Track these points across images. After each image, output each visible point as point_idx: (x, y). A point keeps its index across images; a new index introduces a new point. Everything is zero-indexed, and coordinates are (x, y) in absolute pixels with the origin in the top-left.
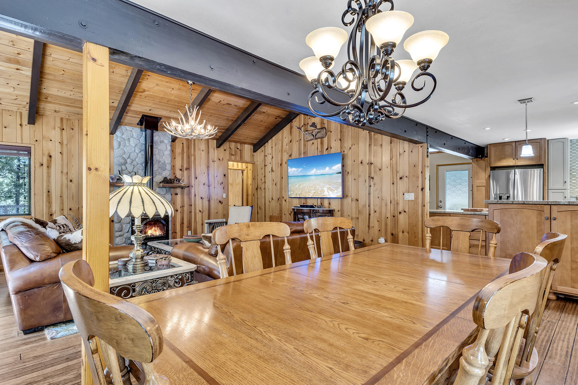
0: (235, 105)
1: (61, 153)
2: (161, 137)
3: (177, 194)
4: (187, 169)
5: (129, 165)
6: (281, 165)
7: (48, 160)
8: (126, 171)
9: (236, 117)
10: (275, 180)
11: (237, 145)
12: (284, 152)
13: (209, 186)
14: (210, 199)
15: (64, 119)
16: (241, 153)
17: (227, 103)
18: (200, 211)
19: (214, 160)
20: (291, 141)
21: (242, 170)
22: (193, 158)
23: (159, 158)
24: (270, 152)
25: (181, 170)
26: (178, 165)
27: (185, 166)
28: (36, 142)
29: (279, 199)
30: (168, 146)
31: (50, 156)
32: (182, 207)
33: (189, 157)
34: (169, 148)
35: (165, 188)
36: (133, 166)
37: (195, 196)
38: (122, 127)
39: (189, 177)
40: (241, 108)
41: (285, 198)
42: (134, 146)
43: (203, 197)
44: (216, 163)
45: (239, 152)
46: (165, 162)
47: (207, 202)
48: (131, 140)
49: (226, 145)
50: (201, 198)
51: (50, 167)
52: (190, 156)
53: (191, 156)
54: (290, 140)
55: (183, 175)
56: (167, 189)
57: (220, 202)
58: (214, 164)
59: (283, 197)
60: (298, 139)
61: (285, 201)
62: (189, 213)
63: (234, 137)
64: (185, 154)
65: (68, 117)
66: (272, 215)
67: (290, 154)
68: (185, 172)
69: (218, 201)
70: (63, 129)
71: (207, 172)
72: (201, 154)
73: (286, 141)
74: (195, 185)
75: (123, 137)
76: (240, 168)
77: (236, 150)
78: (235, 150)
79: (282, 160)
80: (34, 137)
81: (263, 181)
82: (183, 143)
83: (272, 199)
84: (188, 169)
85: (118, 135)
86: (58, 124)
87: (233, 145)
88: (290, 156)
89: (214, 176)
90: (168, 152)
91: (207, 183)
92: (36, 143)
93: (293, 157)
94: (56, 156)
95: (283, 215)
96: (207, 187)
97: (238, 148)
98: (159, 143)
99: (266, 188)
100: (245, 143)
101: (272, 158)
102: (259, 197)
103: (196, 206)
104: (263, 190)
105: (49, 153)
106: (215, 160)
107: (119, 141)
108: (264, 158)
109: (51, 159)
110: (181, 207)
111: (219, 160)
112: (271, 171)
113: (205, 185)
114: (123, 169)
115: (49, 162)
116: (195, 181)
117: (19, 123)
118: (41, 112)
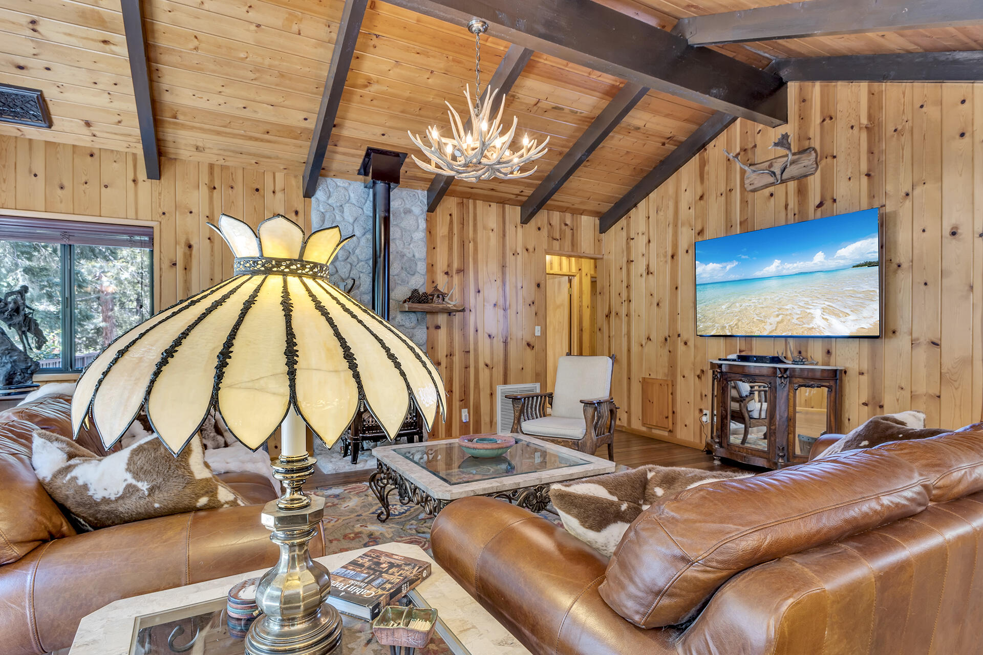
0: (572, 111)
1: (209, 239)
2: (407, 202)
3: (438, 327)
4: (459, 271)
5: (342, 263)
6: (673, 257)
7: (185, 254)
8: (336, 276)
9: (571, 144)
10: (655, 295)
11: (565, 216)
12: (683, 225)
13: (505, 310)
14: (507, 338)
15: (215, 167)
16: (573, 235)
17: (554, 105)
18: (487, 365)
19: (516, 251)
20: (701, 198)
21: (569, 276)
22: (471, 245)
23: (403, 248)
24: (642, 227)
25: (447, 273)
26: (441, 264)
27: (455, 265)
28: (163, 216)
29: (666, 339)
30: (420, 221)
31: (190, 247)
32: (450, 355)
33: (463, 245)
34: (423, 225)
35: (413, 314)
36: (349, 265)
37: (477, 331)
38: (329, 180)
39: (464, 289)
40: (584, 119)
41: (685, 336)
42: (351, 220)
43: (493, 334)
44: (519, 257)
45: (568, 232)
46: (414, 256)
47: (502, 345)
48: (346, 208)
49: (542, 217)
50: (490, 336)
51: (190, 270)
52: (466, 242)
53: (468, 242)
54: (700, 194)
55: (450, 286)
56: (419, 315)
57: (529, 345)
58: (516, 260)
59: (679, 336)
60: (722, 188)
61: (686, 343)
62: (464, 369)
63: (560, 198)
64: (455, 239)
65: (221, 162)
66: (648, 376)
67: (699, 228)
68: (456, 279)
69: (525, 343)
70: (215, 188)
71: (501, 278)
72: (489, 239)
73: (687, 198)
74: (475, 307)
75: (330, 201)
76: (565, 270)
77: (563, 227)
78: (561, 229)
79: (675, 245)
80: (160, 206)
81: (624, 296)
82: (450, 215)
83: (649, 339)
84: (461, 271)
85: (320, 199)
86: (205, 178)
87: (556, 216)
88: (701, 233)
89: (516, 287)
90: (420, 235)
91: (501, 302)
92: (164, 219)
93: (708, 235)
94: (201, 246)
95: (679, 378)
96: (502, 311)
97: (566, 225)
98: (403, 215)
99: (633, 313)
100: (582, 212)
101: (649, 241)
102: (612, 333)
103: (478, 354)
104: (624, 318)
105: (188, 240)
106: (519, 250)
107: (323, 211)
108: (628, 243)
109: (191, 251)
110: (447, 356)
111: (527, 250)
112: (644, 274)
113: (497, 307)
115: (188, 257)
116: (476, 298)
117: (131, 177)
118: (171, 150)
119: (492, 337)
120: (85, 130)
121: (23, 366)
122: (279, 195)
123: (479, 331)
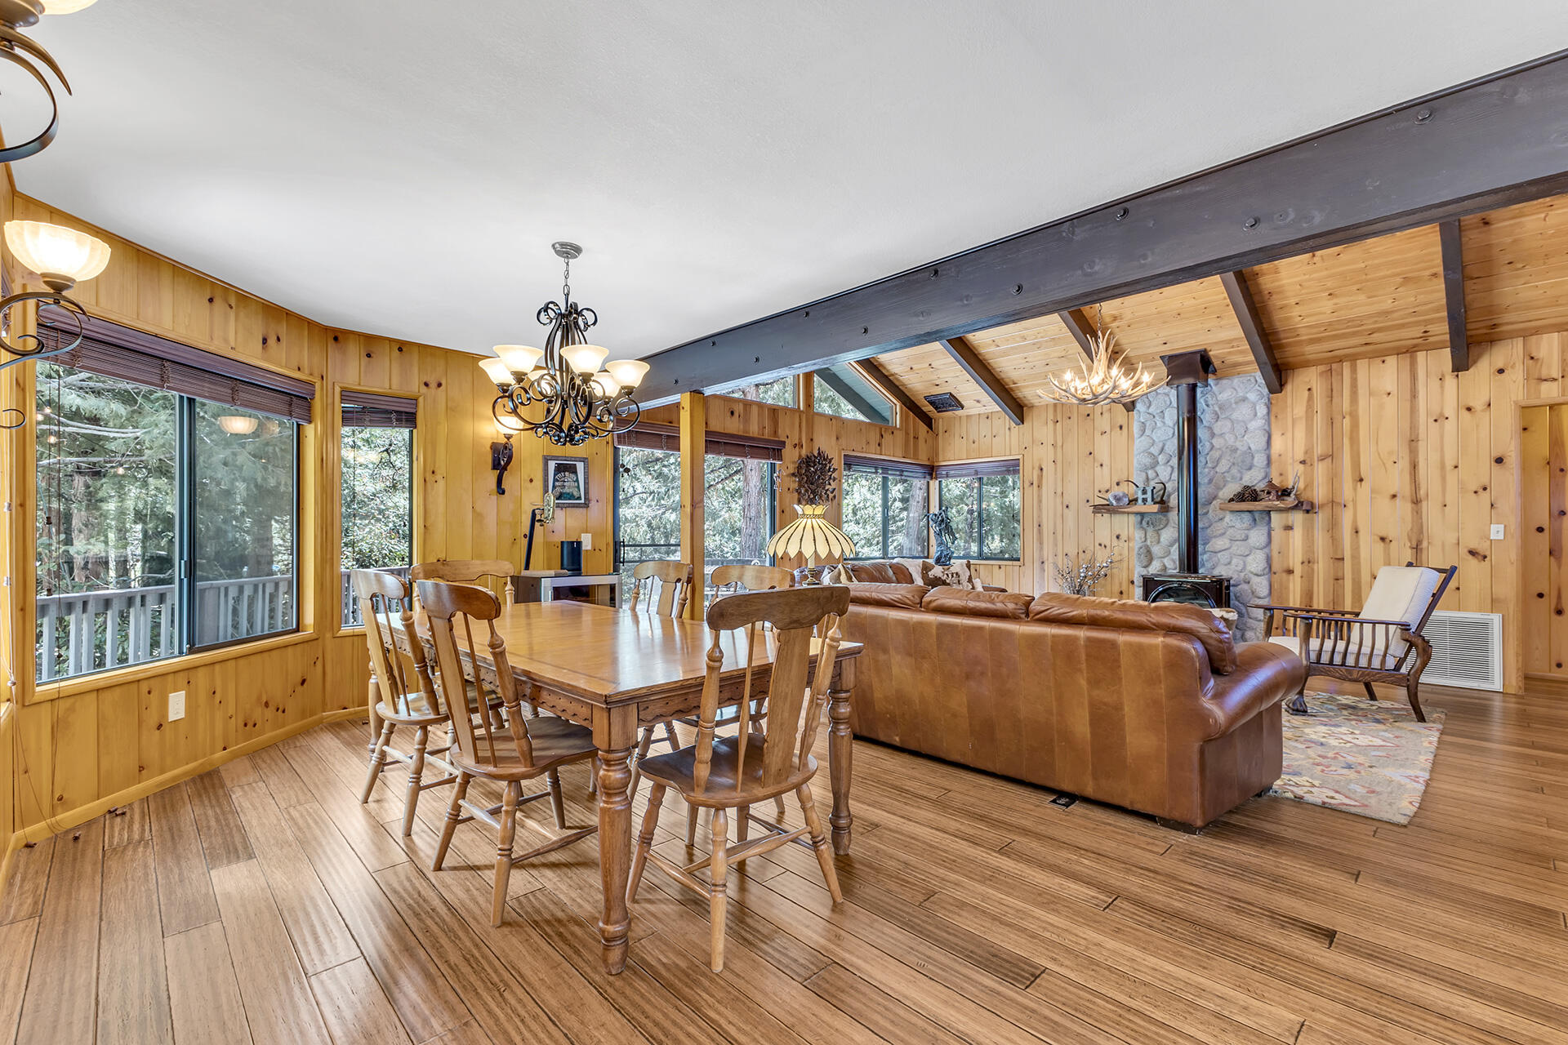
1: (1054, 462)
2: (1239, 390)
3: (1289, 528)
4: (1324, 458)
5: (1163, 467)
7: (1038, 476)
13: (1416, 502)
14: (1419, 543)
15: (1058, 405)
19: (1441, 415)
22: (1347, 422)
25: (1303, 462)
26: (1294, 450)
27: (1319, 450)
28: (1025, 451)
30: (1257, 407)
31: (1041, 469)
32: (1308, 562)
33: (1331, 423)
34: (1262, 410)
35: (1247, 513)
36: (1169, 468)
37: (1357, 532)
39: (1333, 479)
43: (1391, 536)
44: (1450, 426)
46: (1250, 448)
47: (1407, 553)
49: (1507, 351)
50: (1383, 539)
51: (1042, 487)
52: (1338, 418)
53: (1340, 417)
55: (1310, 477)
56: (1250, 516)
57: (1472, 553)
58: (1443, 427)
62: (1332, 581)
64: (1318, 417)
68: (1319, 468)
69: (1464, 551)
70: (1057, 422)
71: (1406, 457)
72: (1381, 407)
74: (1354, 501)
75: (1150, 411)
78: (1563, 360)
80: (1024, 443)
82: (1309, 390)
84: (1329, 456)
85: (1141, 410)
86: (1051, 416)
87: (1549, 342)
89: (1443, 467)
90: (1257, 423)
91: (1407, 490)
92: (1026, 453)
94: (1049, 469)
96: (1409, 506)
98: (1234, 406)
103: (1359, 563)
105: (1040, 465)
106: (1449, 411)
109: (1042, 473)
110: (1303, 563)
111: (1469, 409)
113: (1398, 500)
114: (1150, 477)
115: (1040, 477)
116: (1355, 489)
117: (1007, 427)
118: (1026, 402)
119: (1388, 541)
120: (978, 405)
121: (945, 553)
122: (1106, 415)
123: (1361, 533)
